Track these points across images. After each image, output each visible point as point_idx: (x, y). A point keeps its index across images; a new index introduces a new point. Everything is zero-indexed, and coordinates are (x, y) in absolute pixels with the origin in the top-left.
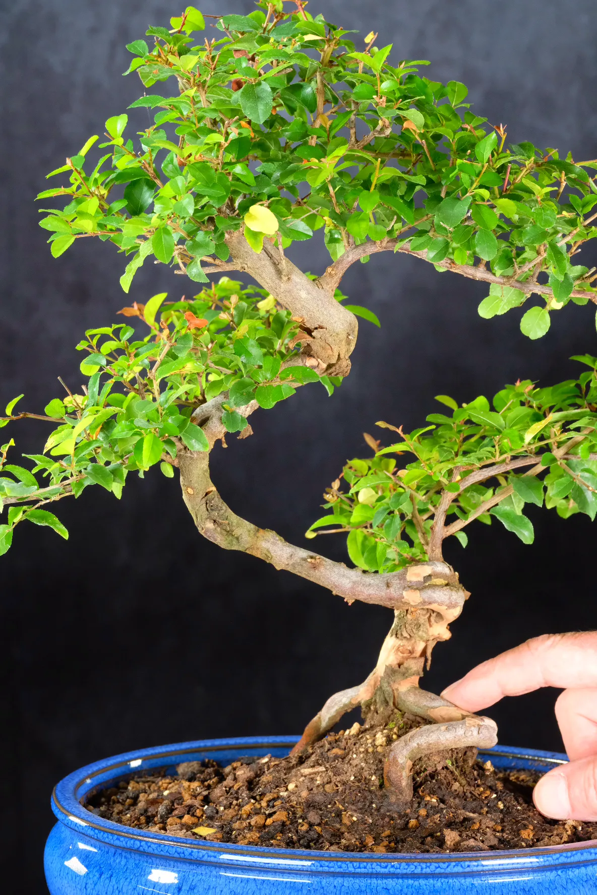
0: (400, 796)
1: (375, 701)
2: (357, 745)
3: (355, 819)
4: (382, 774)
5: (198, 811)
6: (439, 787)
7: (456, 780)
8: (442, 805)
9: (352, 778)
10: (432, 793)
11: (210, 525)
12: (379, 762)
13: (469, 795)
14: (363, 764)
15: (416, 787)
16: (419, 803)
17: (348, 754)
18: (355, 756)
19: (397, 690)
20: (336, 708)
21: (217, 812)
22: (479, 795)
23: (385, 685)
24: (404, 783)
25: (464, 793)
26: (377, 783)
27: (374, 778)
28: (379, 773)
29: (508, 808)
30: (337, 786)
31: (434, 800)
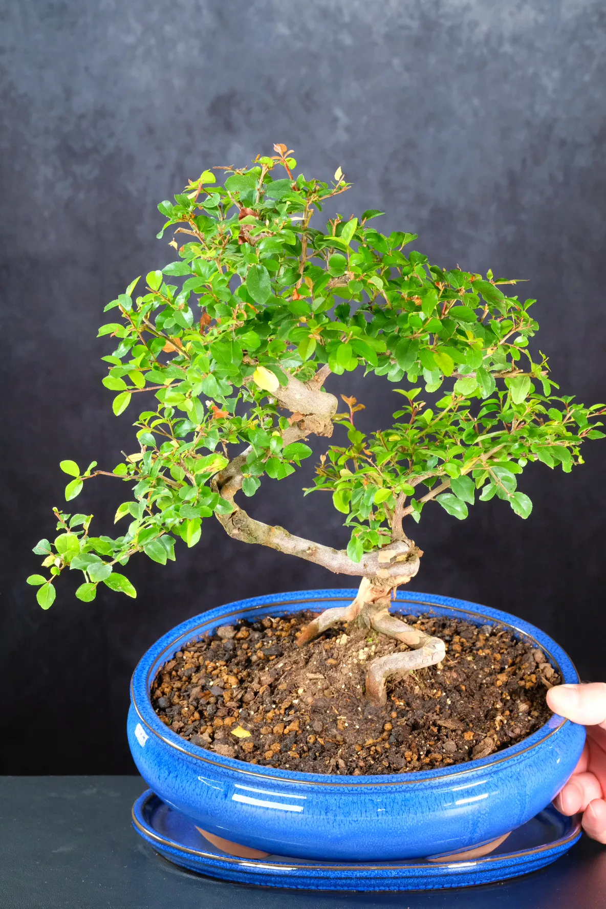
0: (378, 703)
1: (357, 622)
2: (346, 658)
3: (346, 725)
4: (364, 683)
5: (235, 713)
6: (405, 693)
7: (416, 684)
8: (407, 709)
9: (343, 686)
10: (400, 697)
11: (236, 532)
12: (362, 671)
13: (427, 697)
14: (351, 674)
15: (389, 692)
16: (392, 706)
17: (339, 664)
18: (344, 665)
19: (373, 619)
20: (329, 621)
21: (249, 714)
22: (434, 695)
23: (365, 614)
24: (380, 695)
25: (423, 695)
26: (361, 691)
27: (358, 687)
28: (362, 683)
29: (454, 703)
30: (333, 694)
31: (402, 704)
